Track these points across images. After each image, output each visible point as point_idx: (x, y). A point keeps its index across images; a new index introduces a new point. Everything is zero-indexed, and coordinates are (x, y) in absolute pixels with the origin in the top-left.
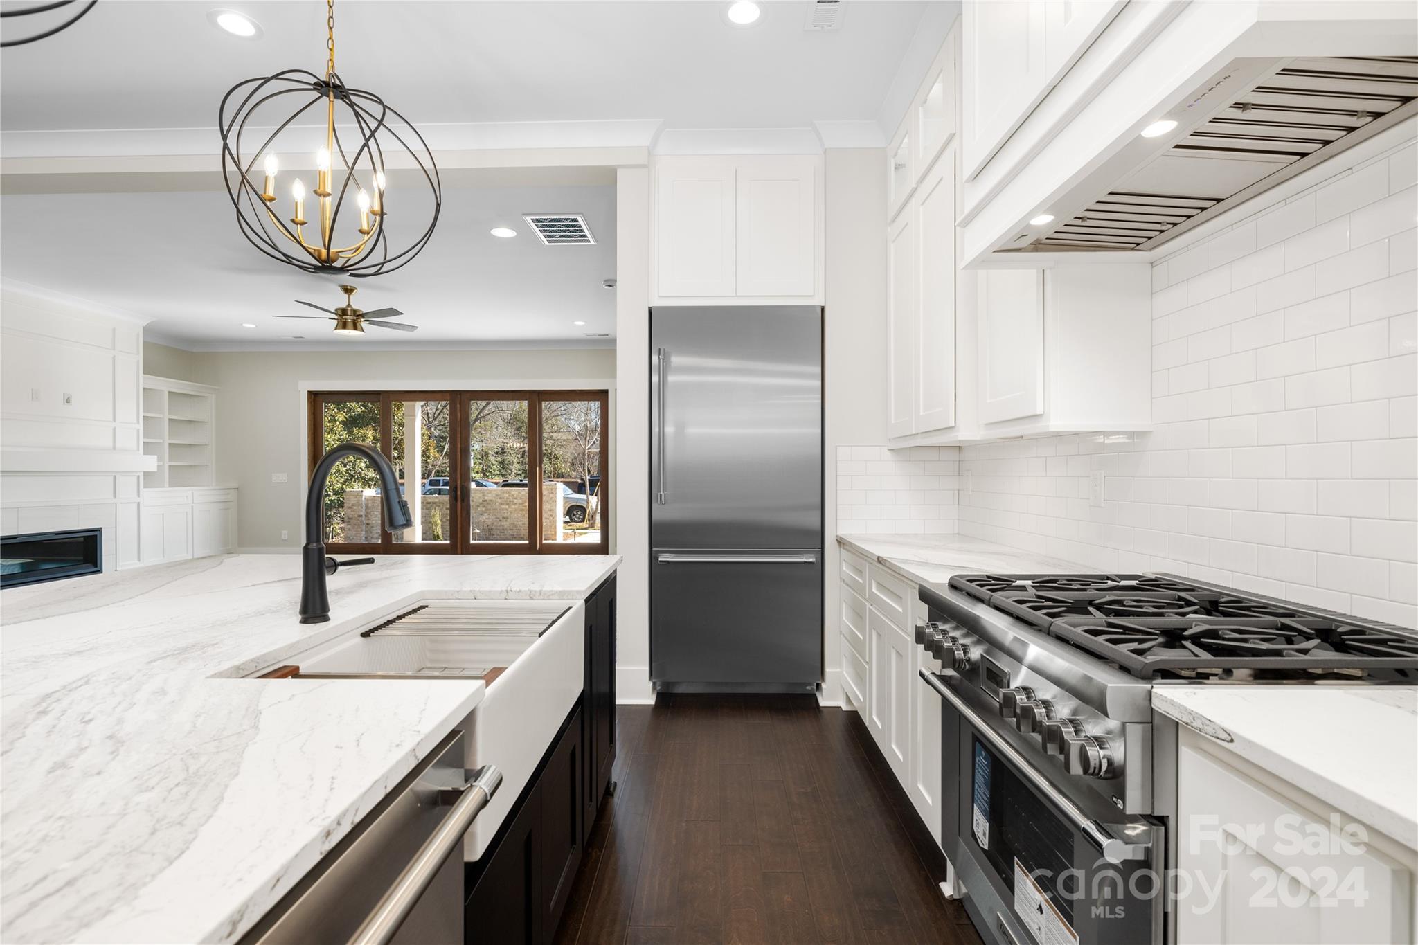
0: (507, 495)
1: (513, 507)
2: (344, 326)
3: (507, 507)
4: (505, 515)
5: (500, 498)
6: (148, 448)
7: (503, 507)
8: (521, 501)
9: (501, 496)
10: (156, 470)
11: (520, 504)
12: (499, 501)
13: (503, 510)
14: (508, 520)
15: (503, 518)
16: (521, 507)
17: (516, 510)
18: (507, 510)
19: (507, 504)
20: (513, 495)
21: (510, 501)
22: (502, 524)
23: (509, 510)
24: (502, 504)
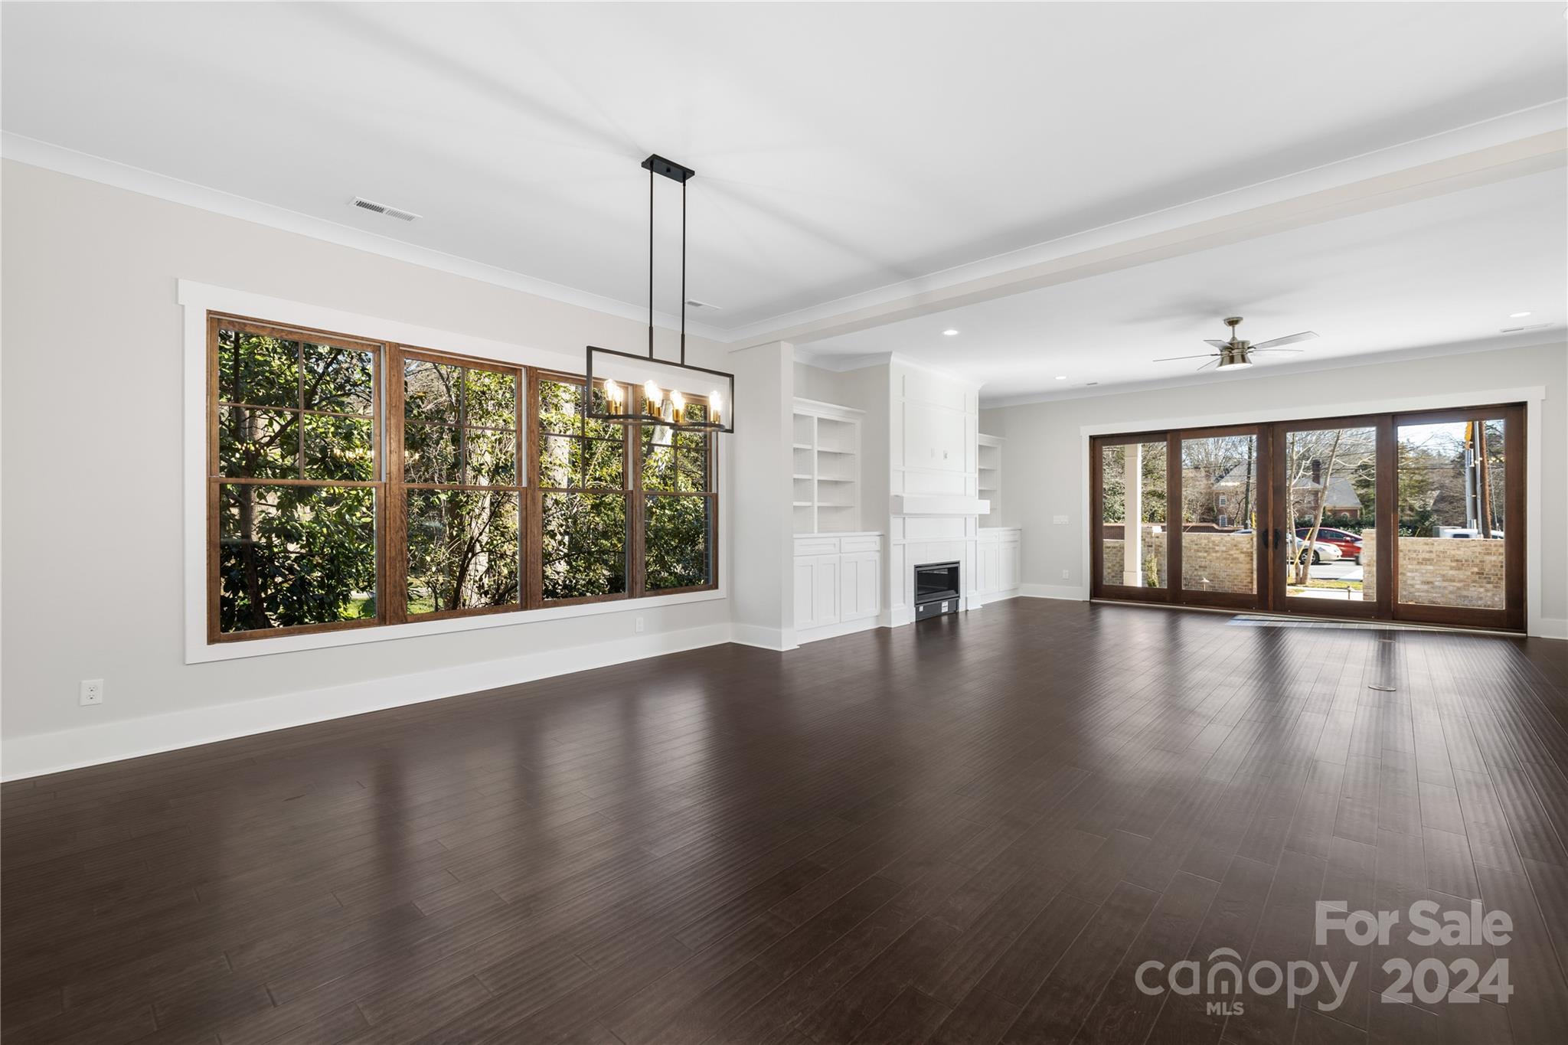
0: (1206, 541)
1: (1214, 555)
2: (1232, 360)
3: (1205, 554)
4: (1203, 564)
5: (1196, 544)
6: (982, 494)
7: (1200, 554)
8: (1224, 549)
9: (1198, 542)
10: (989, 513)
11: (1223, 552)
12: (1196, 547)
13: (1200, 557)
14: (1207, 570)
15: (1200, 567)
16: (1224, 555)
17: (1217, 558)
18: (1205, 558)
19: (1206, 552)
20: (1214, 542)
21: (1209, 548)
22: (1199, 573)
23: (1209, 558)
24: (1198, 551)
